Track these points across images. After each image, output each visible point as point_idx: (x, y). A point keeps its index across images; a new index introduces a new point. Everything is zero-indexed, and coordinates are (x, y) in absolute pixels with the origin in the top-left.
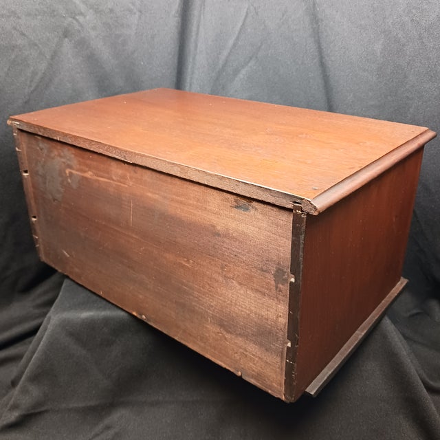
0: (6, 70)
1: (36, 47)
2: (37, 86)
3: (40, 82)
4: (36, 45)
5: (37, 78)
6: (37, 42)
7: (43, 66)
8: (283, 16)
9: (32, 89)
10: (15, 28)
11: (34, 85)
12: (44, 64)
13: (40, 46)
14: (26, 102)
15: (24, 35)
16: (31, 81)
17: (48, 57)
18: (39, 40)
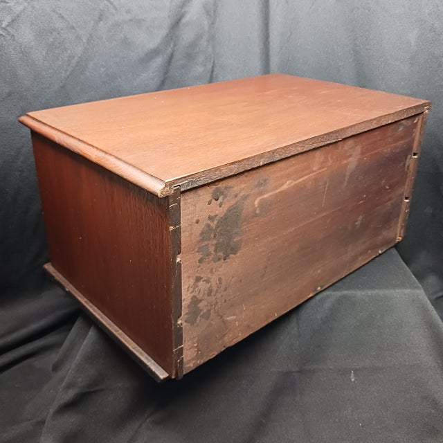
0: (44, 53)
1: (73, 31)
2: (73, 71)
3: (77, 66)
4: (73, 28)
5: (74, 62)
6: (75, 25)
7: (79, 50)
8: (313, 4)
9: (68, 73)
10: (54, 11)
11: (70, 69)
12: (80, 48)
13: (77, 29)
14: (62, 87)
15: (63, 17)
16: (68, 65)
17: (84, 41)
18: (77, 23)
